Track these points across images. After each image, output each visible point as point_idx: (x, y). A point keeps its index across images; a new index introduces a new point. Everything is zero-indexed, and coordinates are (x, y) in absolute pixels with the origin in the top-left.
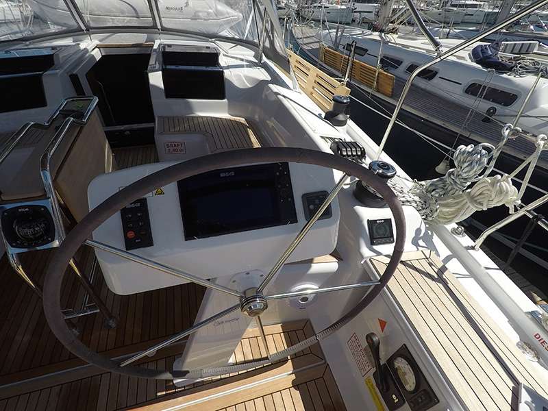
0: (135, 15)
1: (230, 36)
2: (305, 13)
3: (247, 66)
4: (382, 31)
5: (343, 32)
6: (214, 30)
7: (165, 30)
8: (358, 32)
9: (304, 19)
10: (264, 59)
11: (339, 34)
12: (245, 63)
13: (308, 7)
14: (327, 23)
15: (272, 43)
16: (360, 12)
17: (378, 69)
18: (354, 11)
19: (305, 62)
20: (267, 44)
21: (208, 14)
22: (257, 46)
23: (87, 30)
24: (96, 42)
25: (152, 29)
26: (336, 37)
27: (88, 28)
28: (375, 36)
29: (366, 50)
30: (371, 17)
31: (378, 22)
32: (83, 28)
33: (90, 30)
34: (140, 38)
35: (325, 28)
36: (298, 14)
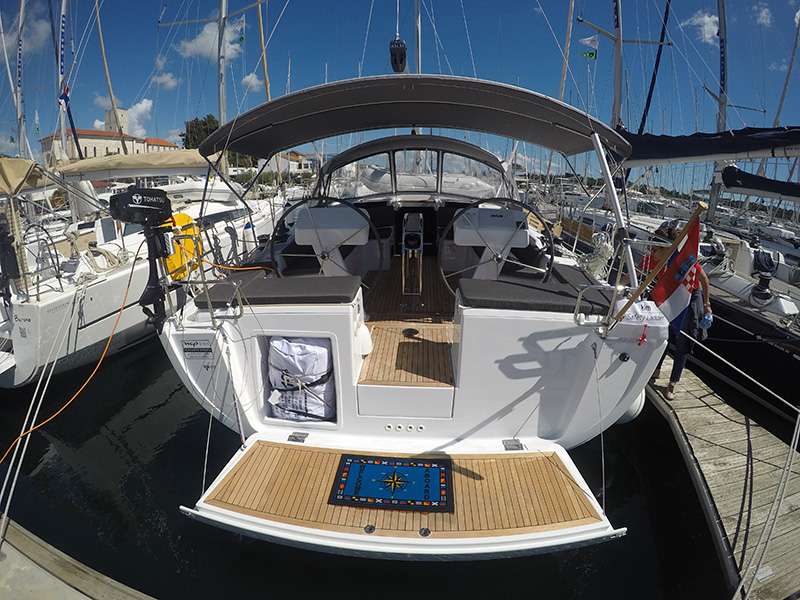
0: (425, 185)
7: (442, 193)
21: (471, 186)
23: (396, 193)
24: (400, 199)
25: (435, 193)
29: (593, 221)
32: (394, 191)
33: (398, 193)
34: (426, 197)
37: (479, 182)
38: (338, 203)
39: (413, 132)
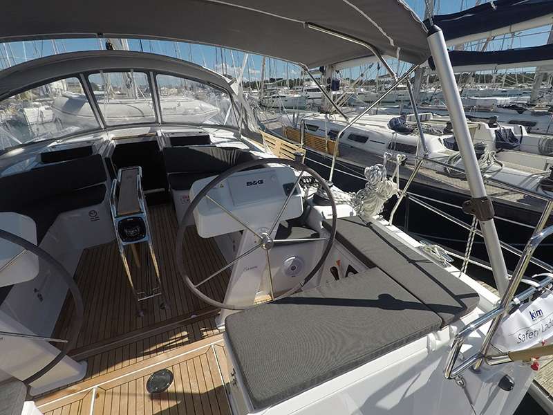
0: (141, 115)
1: (213, 123)
2: (266, 102)
3: (228, 141)
4: (327, 113)
5: (298, 115)
6: (199, 121)
7: (164, 124)
8: (310, 114)
9: (266, 107)
10: (242, 137)
11: (296, 116)
12: (226, 140)
13: (268, 98)
14: (285, 110)
15: (246, 126)
16: (312, 99)
17: (327, 139)
18: (308, 98)
19: (272, 137)
20: (243, 127)
21: (195, 110)
22: (237, 129)
23: (105, 128)
24: (113, 136)
25: (155, 124)
26: (294, 120)
27: (106, 127)
28: (322, 116)
29: (318, 127)
30: (318, 102)
31: (325, 107)
32: (103, 127)
33: (107, 128)
34: (145, 130)
35: (284, 113)
36: (261, 104)
37: (204, 105)
38: (20, 150)
39: (109, 46)
